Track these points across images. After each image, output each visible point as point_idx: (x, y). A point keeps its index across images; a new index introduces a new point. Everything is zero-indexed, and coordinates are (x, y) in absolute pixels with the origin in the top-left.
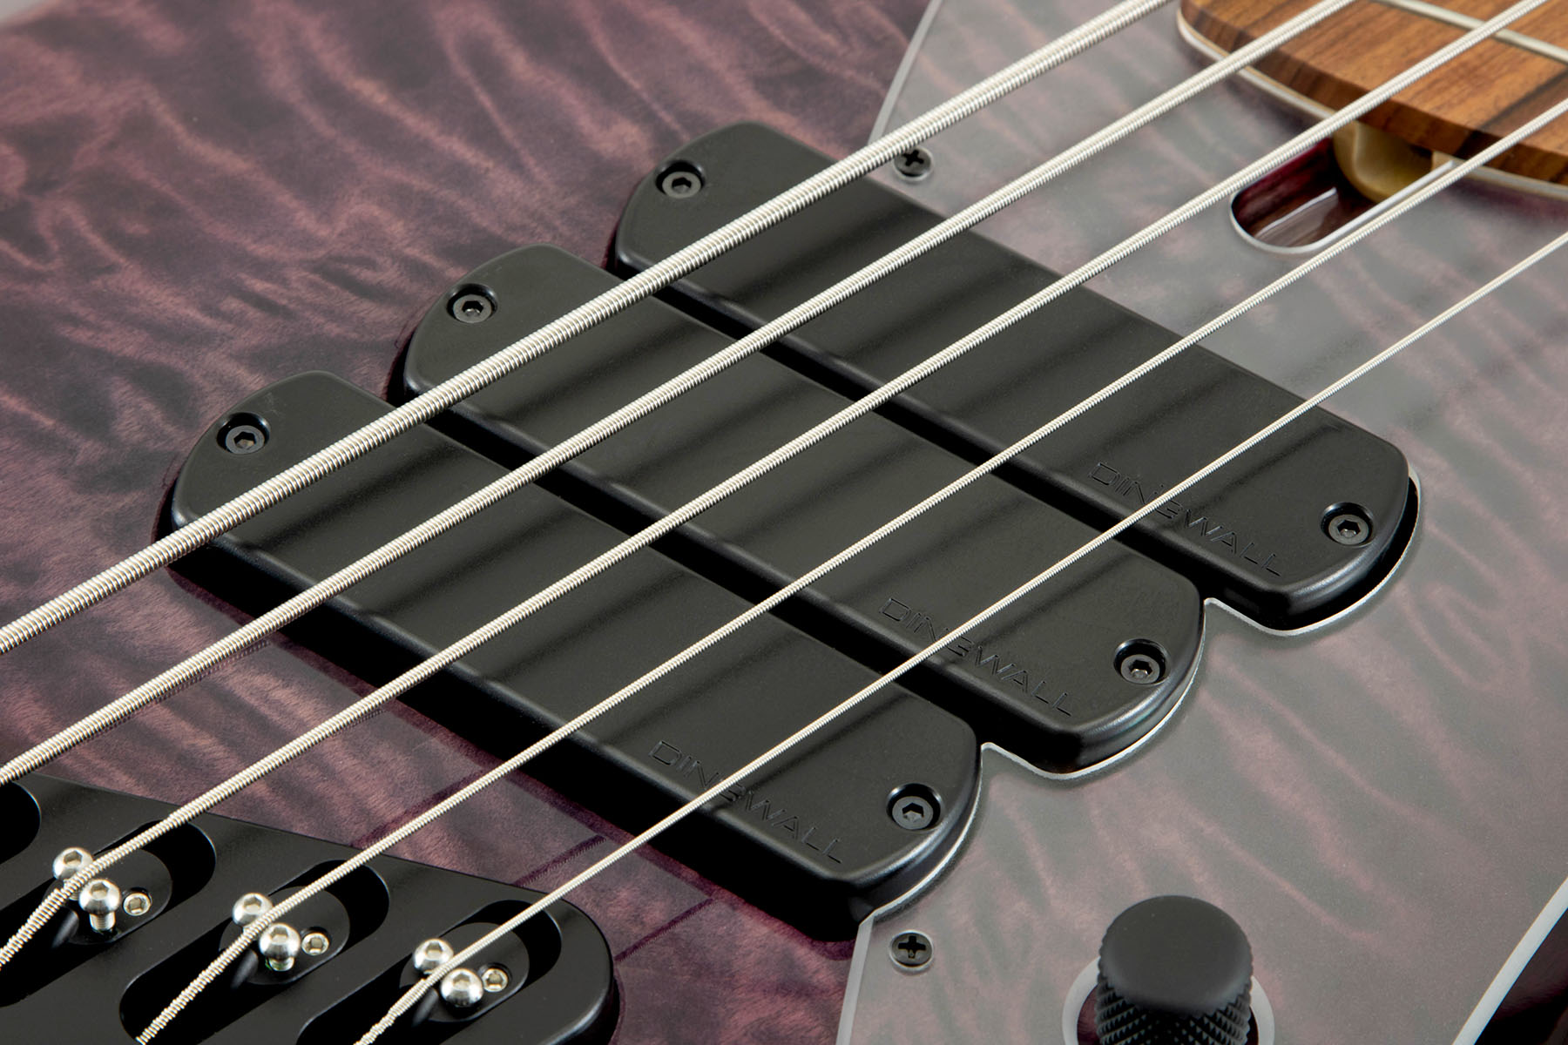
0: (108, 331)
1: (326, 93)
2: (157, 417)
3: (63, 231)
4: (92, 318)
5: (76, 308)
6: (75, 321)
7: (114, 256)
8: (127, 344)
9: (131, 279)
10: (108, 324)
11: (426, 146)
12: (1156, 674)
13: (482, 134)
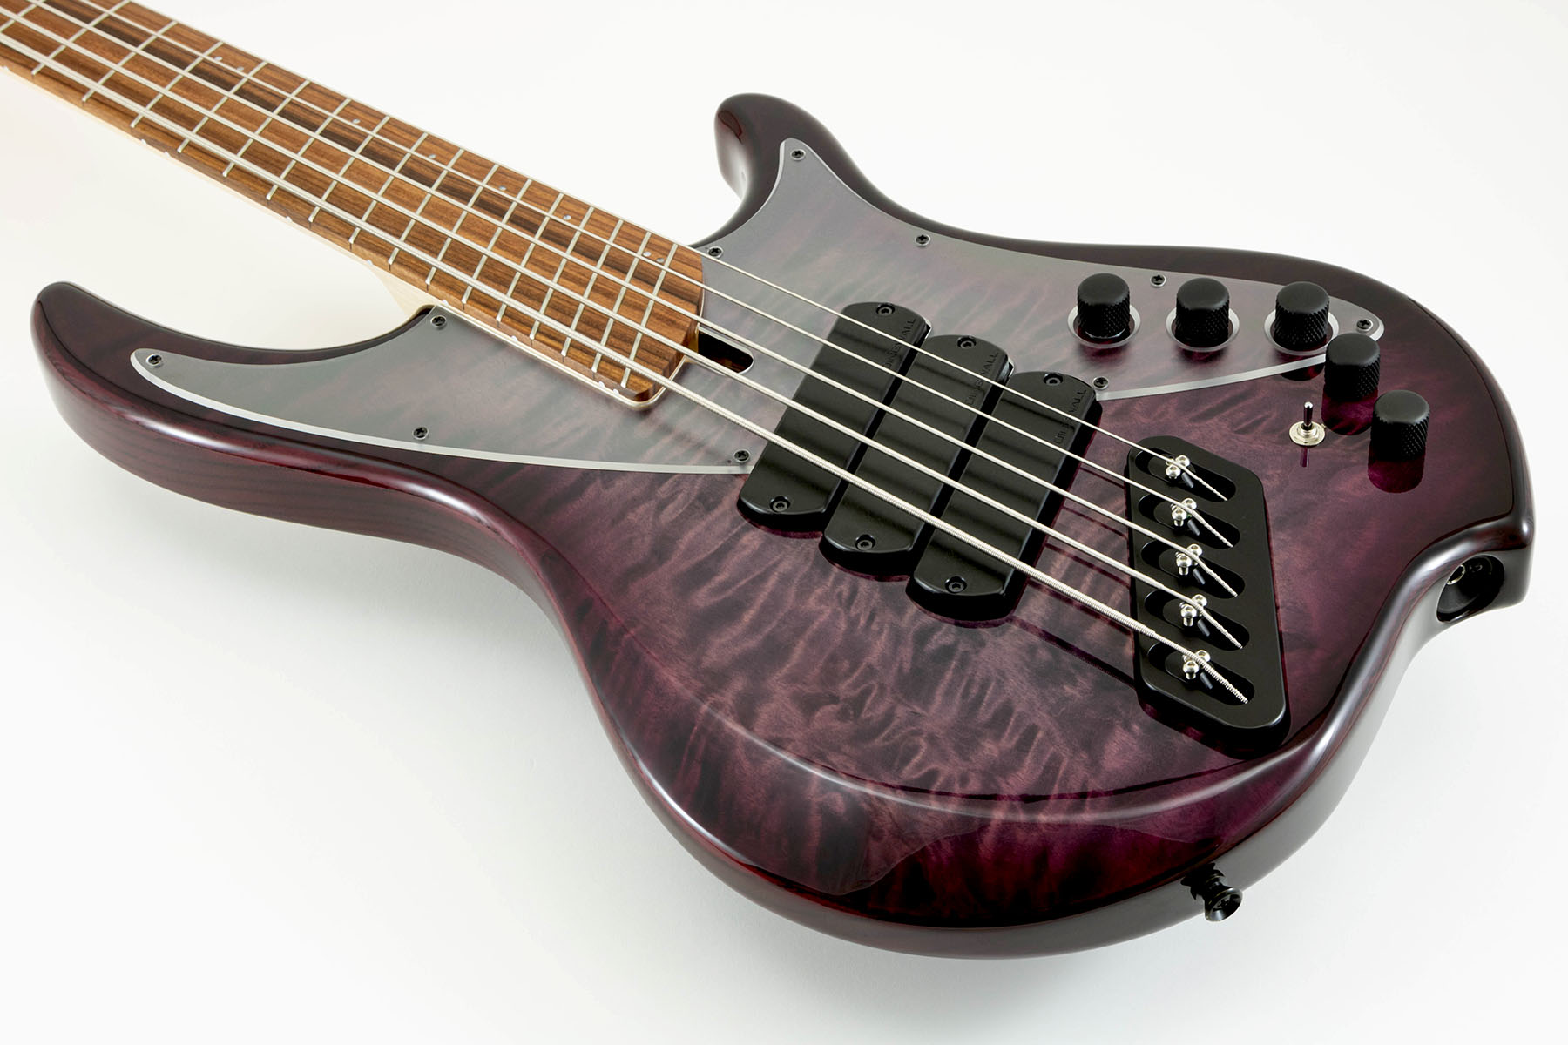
0: (902, 658)
1: (755, 627)
2: (940, 633)
3: (855, 686)
4: (897, 665)
5: (895, 669)
6: (900, 669)
7: (863, 666)
8: (907, 652)
9: (873, 658)
10: (898, 659)
11: (772, 594)
12: (973, 344)
13: (763, 578)
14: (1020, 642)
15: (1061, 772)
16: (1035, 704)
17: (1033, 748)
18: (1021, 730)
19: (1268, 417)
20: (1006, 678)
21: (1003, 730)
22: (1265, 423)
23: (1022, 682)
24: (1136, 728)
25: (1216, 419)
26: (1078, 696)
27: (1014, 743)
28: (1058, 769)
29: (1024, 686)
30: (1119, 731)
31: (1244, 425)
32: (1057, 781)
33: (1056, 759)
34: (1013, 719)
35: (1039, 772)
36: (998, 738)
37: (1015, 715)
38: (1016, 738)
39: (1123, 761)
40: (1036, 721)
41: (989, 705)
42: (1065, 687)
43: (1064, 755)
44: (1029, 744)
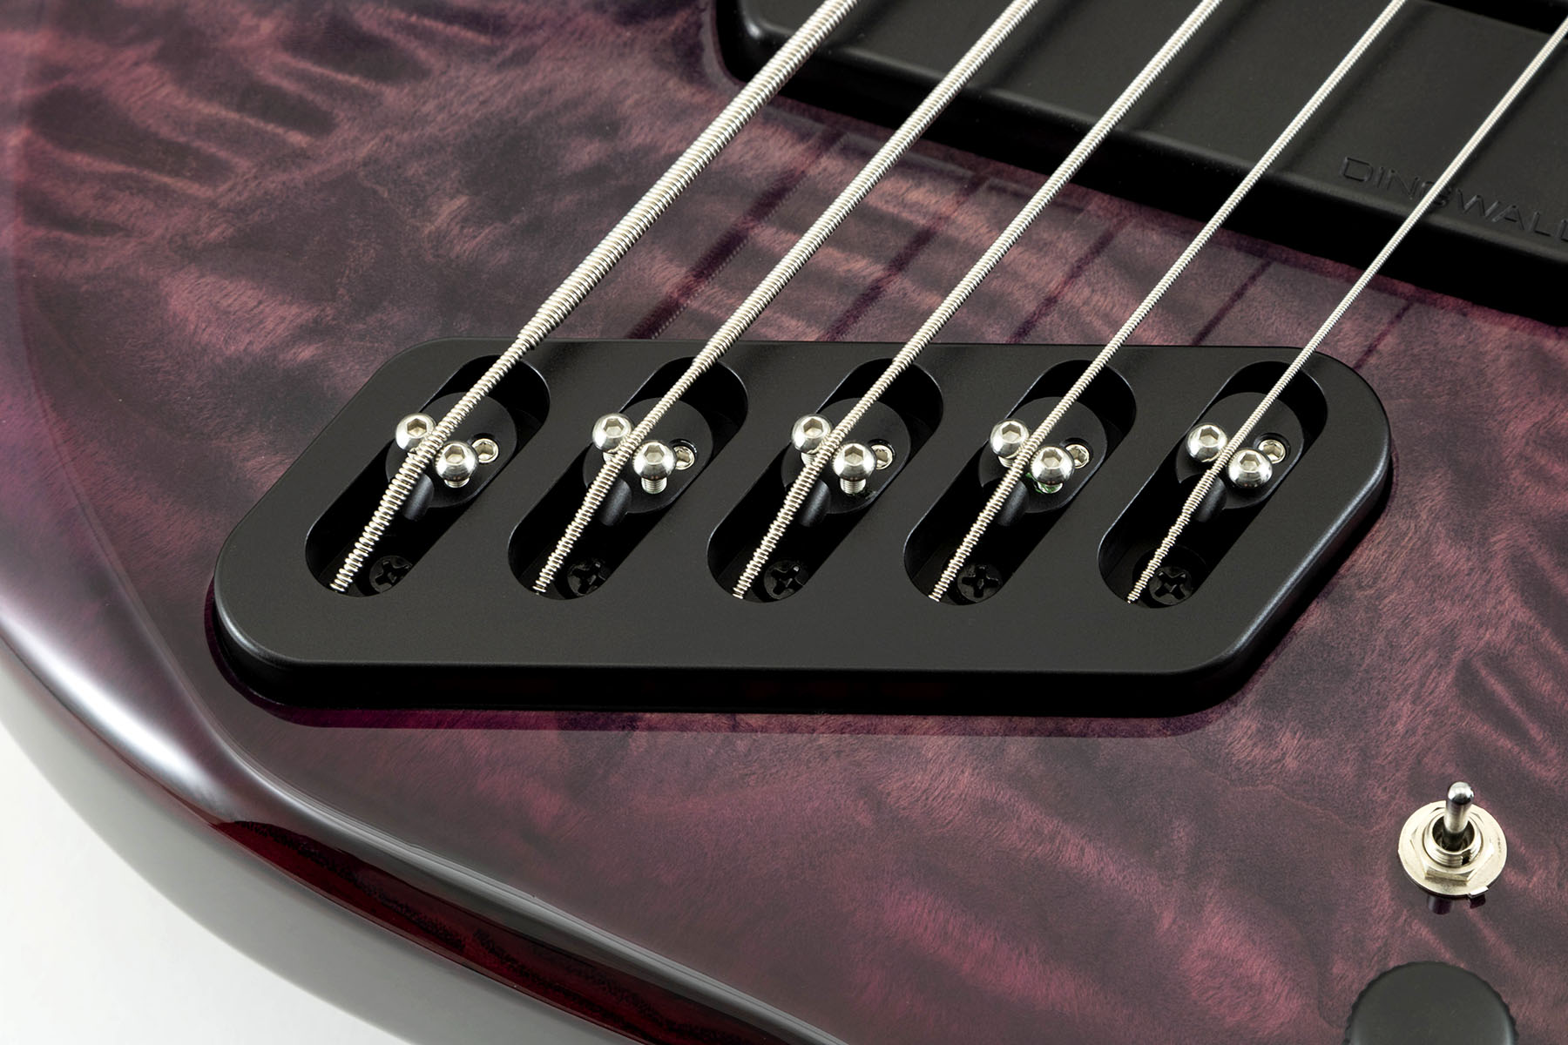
14: (629, 102)
15: (167, 180)
16: (405, 129)
17: (252, 121)
18: (319, 99)
19: (1535, 752)
20: (502, 66)
21: (319, 53)
22: (1505, 743)
23: (483, 103)
24: (306, 353)
25: (1522, 615)
26: (429, 228)
27: (274, 80)
28: (176, 173)
29: (475, 105)
30: (298, 315)
31: (1499, 688)
32: (134, 170)
33: (210, 170)
34: (355, 80)
35: (165, 131)
36: (296, 44)
37: (369, 86)
38: (288, 85)
39: (192, 317)
40: (346, 131)
41: (411, 30)
42: (461, 201)
43: (225, 187)
44: (266, 113)
